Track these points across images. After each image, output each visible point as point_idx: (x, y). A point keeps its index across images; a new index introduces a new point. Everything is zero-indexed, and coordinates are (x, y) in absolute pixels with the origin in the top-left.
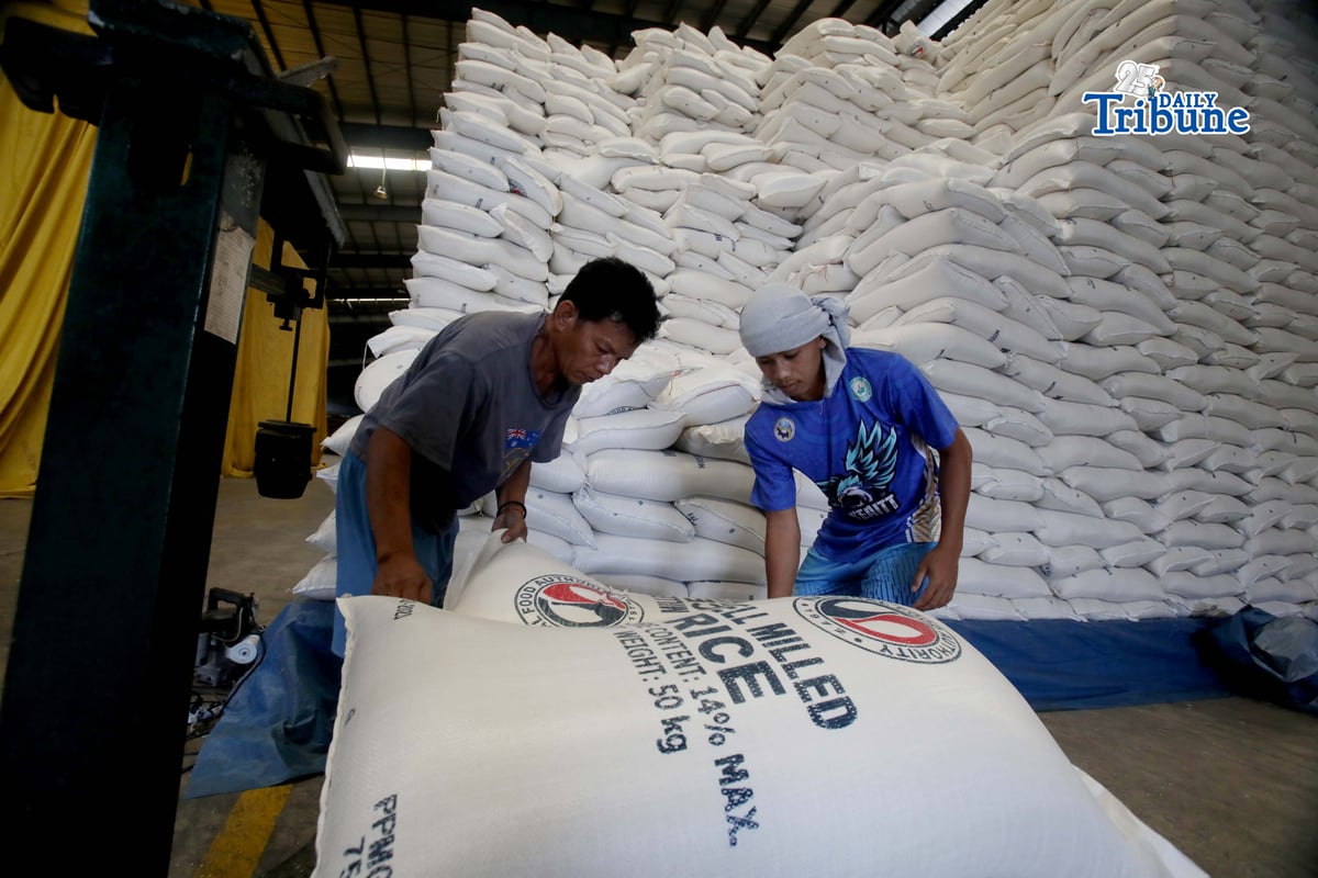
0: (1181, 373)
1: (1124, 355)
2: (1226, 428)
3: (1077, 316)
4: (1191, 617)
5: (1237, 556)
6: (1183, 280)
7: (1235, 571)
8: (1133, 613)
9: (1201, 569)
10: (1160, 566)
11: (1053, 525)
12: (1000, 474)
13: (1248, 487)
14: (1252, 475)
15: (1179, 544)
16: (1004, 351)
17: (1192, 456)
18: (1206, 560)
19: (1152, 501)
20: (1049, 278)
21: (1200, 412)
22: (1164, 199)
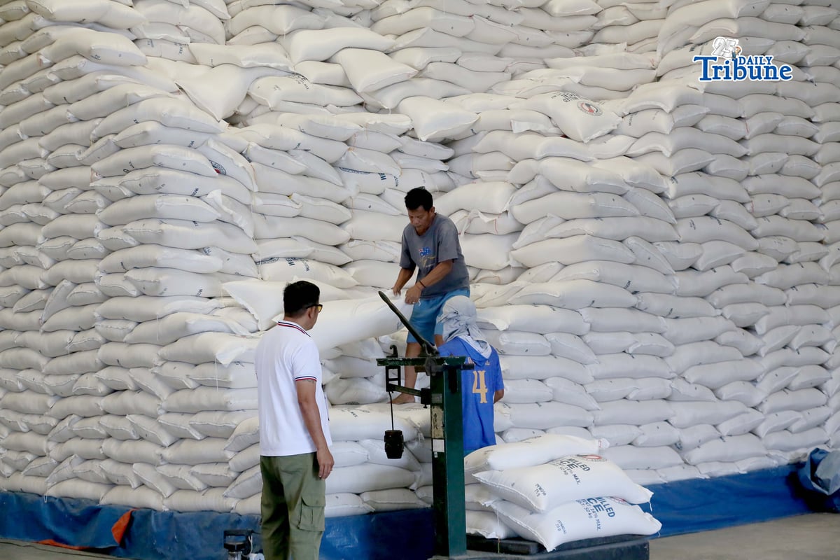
0: (765, 278)
1: (722, 273)
2: (804, 312)
3: (685, 253)
4: (789, 464)
5: (824, 412)
6: (760, 203)
7: (824, 424)
8: (742, 468)
9: (794, 427)
10: (762, 430)
11: (681, 412)
12: (641, 382)
13: (826, 356)
14: (829, 346)
15: (774, 411)
16: (635, 293)
17: (780, 341)
18: (798, 420)
19: (754, 381)
20: (663, 229)
21: (784, 304)
22: (742, 140)
